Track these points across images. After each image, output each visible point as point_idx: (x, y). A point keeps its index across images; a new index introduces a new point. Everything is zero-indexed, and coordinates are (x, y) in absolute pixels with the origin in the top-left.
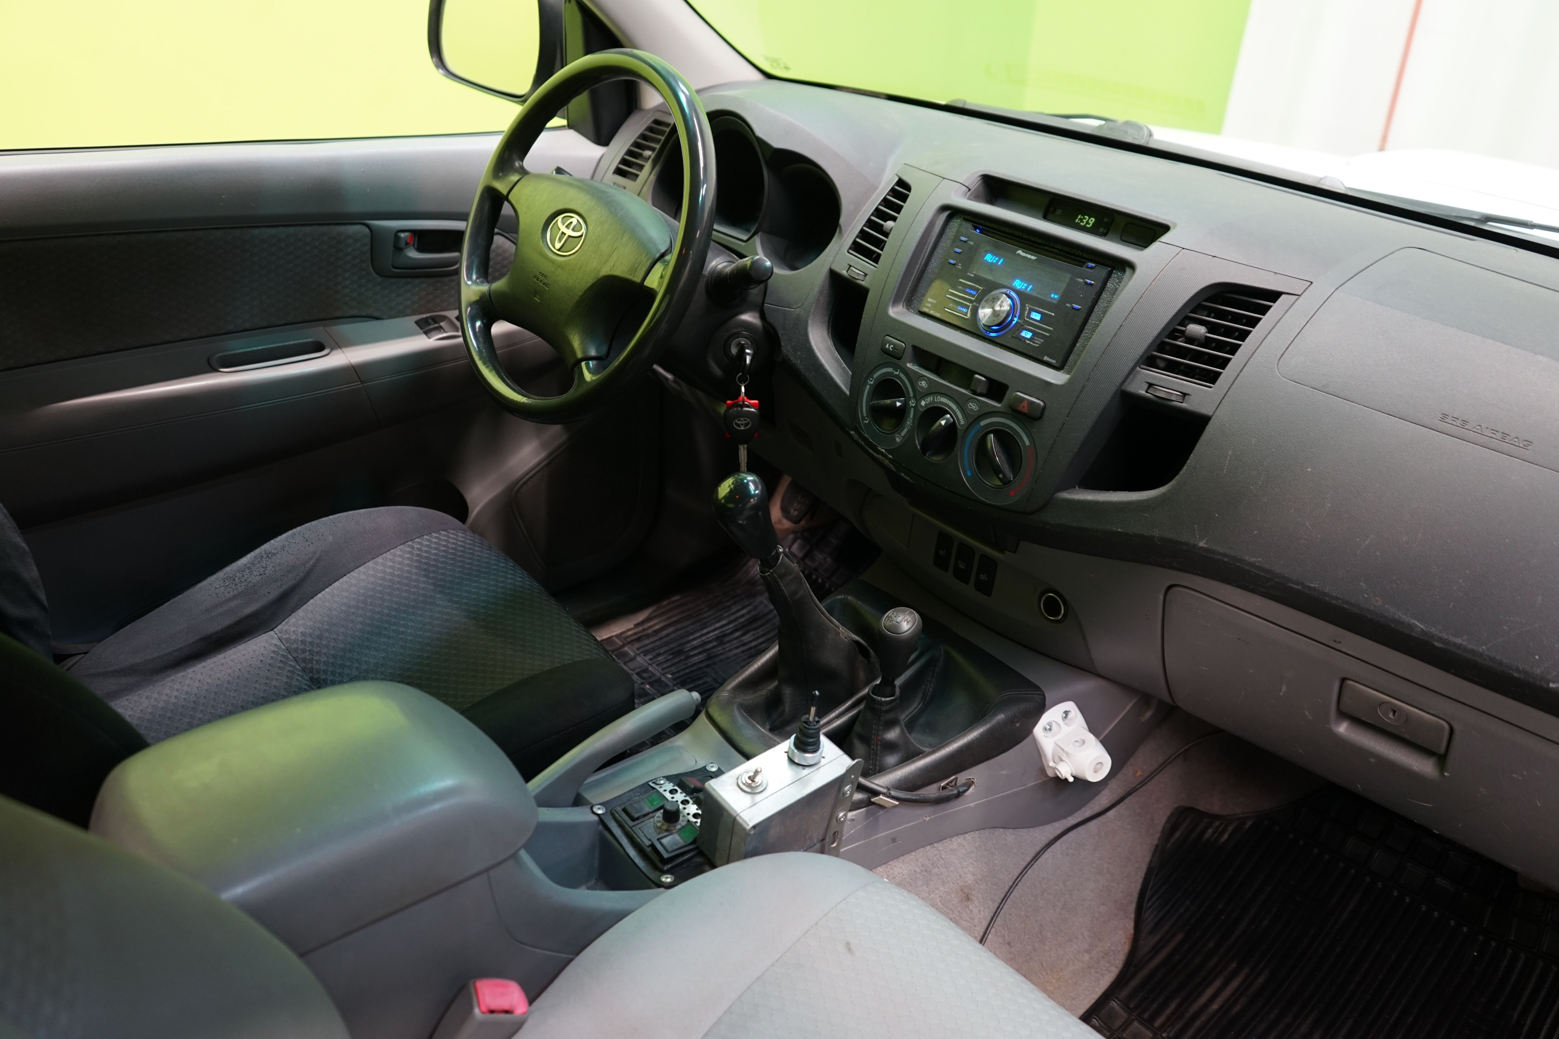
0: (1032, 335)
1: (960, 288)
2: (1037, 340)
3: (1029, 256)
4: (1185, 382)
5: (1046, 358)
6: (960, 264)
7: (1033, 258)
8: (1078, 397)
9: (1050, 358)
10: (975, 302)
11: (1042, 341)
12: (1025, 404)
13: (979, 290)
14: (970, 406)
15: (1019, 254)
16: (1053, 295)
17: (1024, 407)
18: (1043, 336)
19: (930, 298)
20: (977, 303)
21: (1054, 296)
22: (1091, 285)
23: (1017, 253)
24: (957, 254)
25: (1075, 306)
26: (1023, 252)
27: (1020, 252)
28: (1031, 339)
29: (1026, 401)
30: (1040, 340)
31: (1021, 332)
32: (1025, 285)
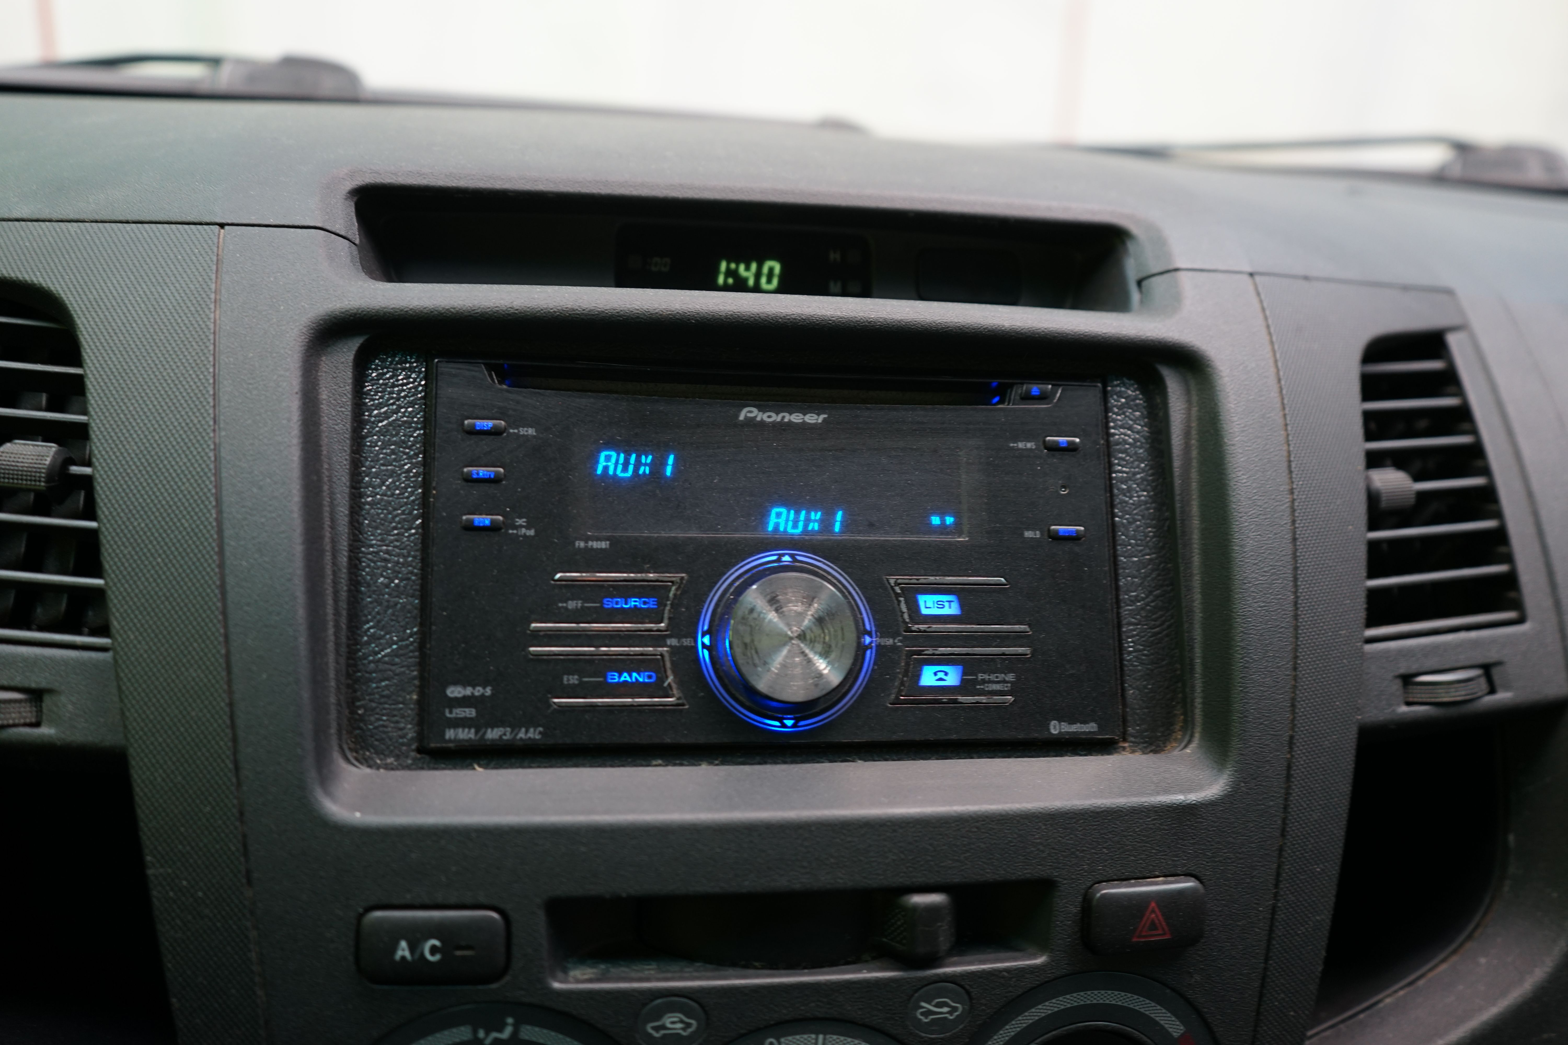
0: (964, 673)
1: (572, 605)
2: (990, 682)
3: (796, 418)
4: (1473, 634)
5: (1056, 728)
6: (521, 522)
7: (811, 419)
8: (1286, 808)
9: (1072, 722)
10: (670, 636)
11: (1010, 677)
12: (1154, 915)
13: (668, 589)
14: (929, 1013)
15: (750, 422)
16: (936, 520)
17: (1153, 926)
18: (1009, 663)
19: (455, 683)
20: (679, 637)
21: (943, 521)
22: (1071, 449)
23: (742, 417)
24: (492, 489)
25: (1062, 529)
26: (762, 409)
27: (749, 413)
28: (965, 687)
29: (1153, 904)
30: (1001, 676)
31: (918, 676)
32: (816, 516)
